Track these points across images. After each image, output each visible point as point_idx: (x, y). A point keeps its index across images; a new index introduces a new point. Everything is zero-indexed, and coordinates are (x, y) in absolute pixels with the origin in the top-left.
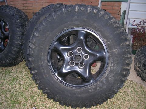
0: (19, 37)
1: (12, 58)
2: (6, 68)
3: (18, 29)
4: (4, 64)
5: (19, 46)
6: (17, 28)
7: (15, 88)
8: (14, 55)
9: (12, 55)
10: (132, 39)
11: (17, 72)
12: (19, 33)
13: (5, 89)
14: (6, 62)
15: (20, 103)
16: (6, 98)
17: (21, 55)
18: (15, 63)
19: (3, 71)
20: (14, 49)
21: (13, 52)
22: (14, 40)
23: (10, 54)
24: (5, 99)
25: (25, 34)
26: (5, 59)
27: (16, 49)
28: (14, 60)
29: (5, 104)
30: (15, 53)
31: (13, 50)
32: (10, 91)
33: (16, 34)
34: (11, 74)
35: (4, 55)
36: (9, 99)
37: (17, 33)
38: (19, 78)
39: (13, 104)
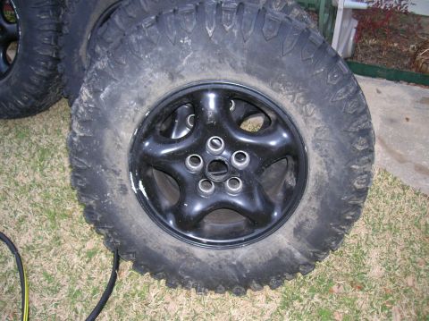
0: (50, 38)
1: (33, 95)
2: (17, 121)
3: (43, 17)
4: (11, 110)
5: (50, 64)
6: (41, 12)
7: (51, 179)
8: (38, 87)
9: (33, 88)
10: (354, 31)
11: (49, 131)
12: (47, 28)
13: (25, 181)
14: (16, 105)
15: (70, 216)
16: (32, 204)
17: (56, 87)
18: (40, 107)
19: (10, 131)
20: (37, 73)
21: (36, 80)
22: (35, 48)
23: (26, 85)
24: (30, 208)
25: (64, 32)
26: (14, 97)
27: (41, 71)
28: (37, 99)
29: (33, 221)
30: (41, 82)
31: (34, 74)
32: (39, 186)
33: (39, 30)
34: (34, 139)
35: (8, 88)
36: (42, 208)
37: (41, 29)
38: (56, 148)
39: (53, 219)
